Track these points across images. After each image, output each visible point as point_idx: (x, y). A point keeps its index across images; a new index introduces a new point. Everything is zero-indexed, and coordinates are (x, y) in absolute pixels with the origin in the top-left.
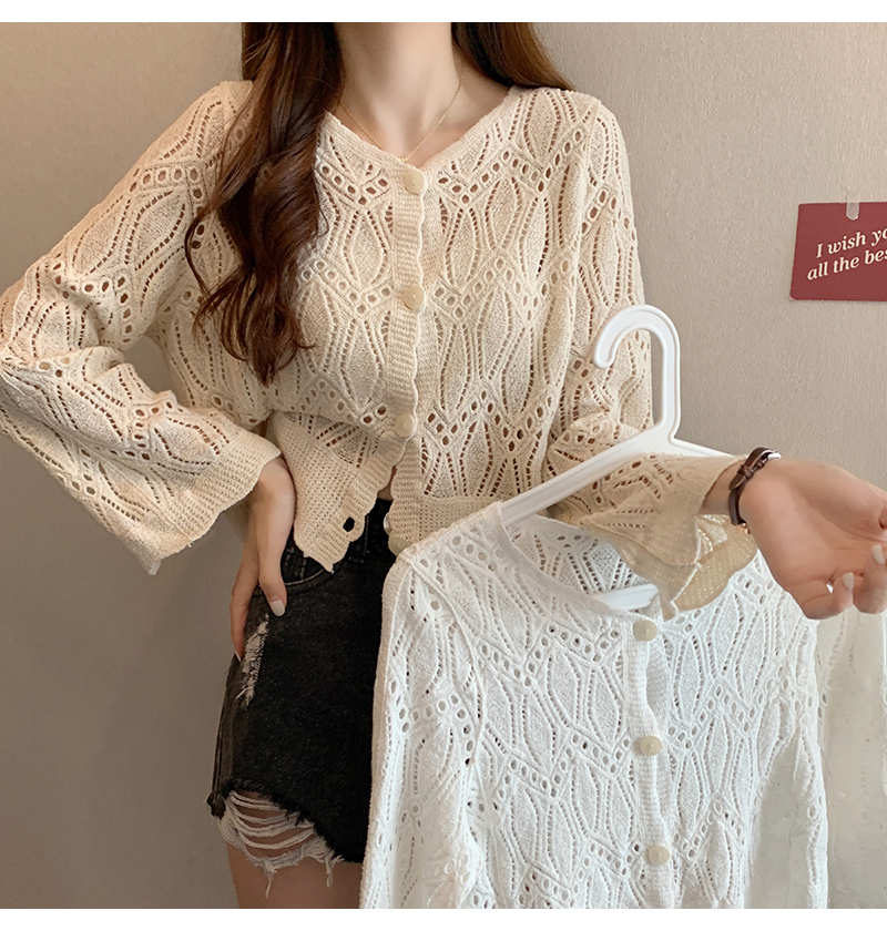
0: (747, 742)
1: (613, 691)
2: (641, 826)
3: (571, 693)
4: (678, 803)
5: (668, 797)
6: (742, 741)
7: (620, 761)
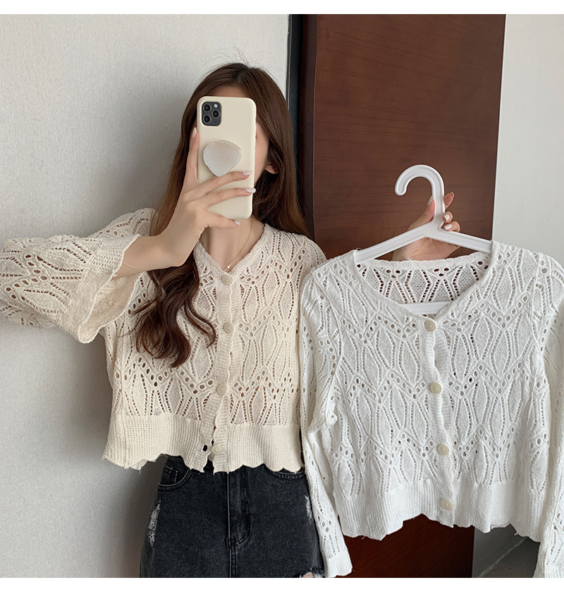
0: (500, 399)
1: (414, 356)
2: (433, 431)
3: (390, 351)
4: (456, 424)
5: (450, 420)
6: (497, 398)
7: (419, 393)
